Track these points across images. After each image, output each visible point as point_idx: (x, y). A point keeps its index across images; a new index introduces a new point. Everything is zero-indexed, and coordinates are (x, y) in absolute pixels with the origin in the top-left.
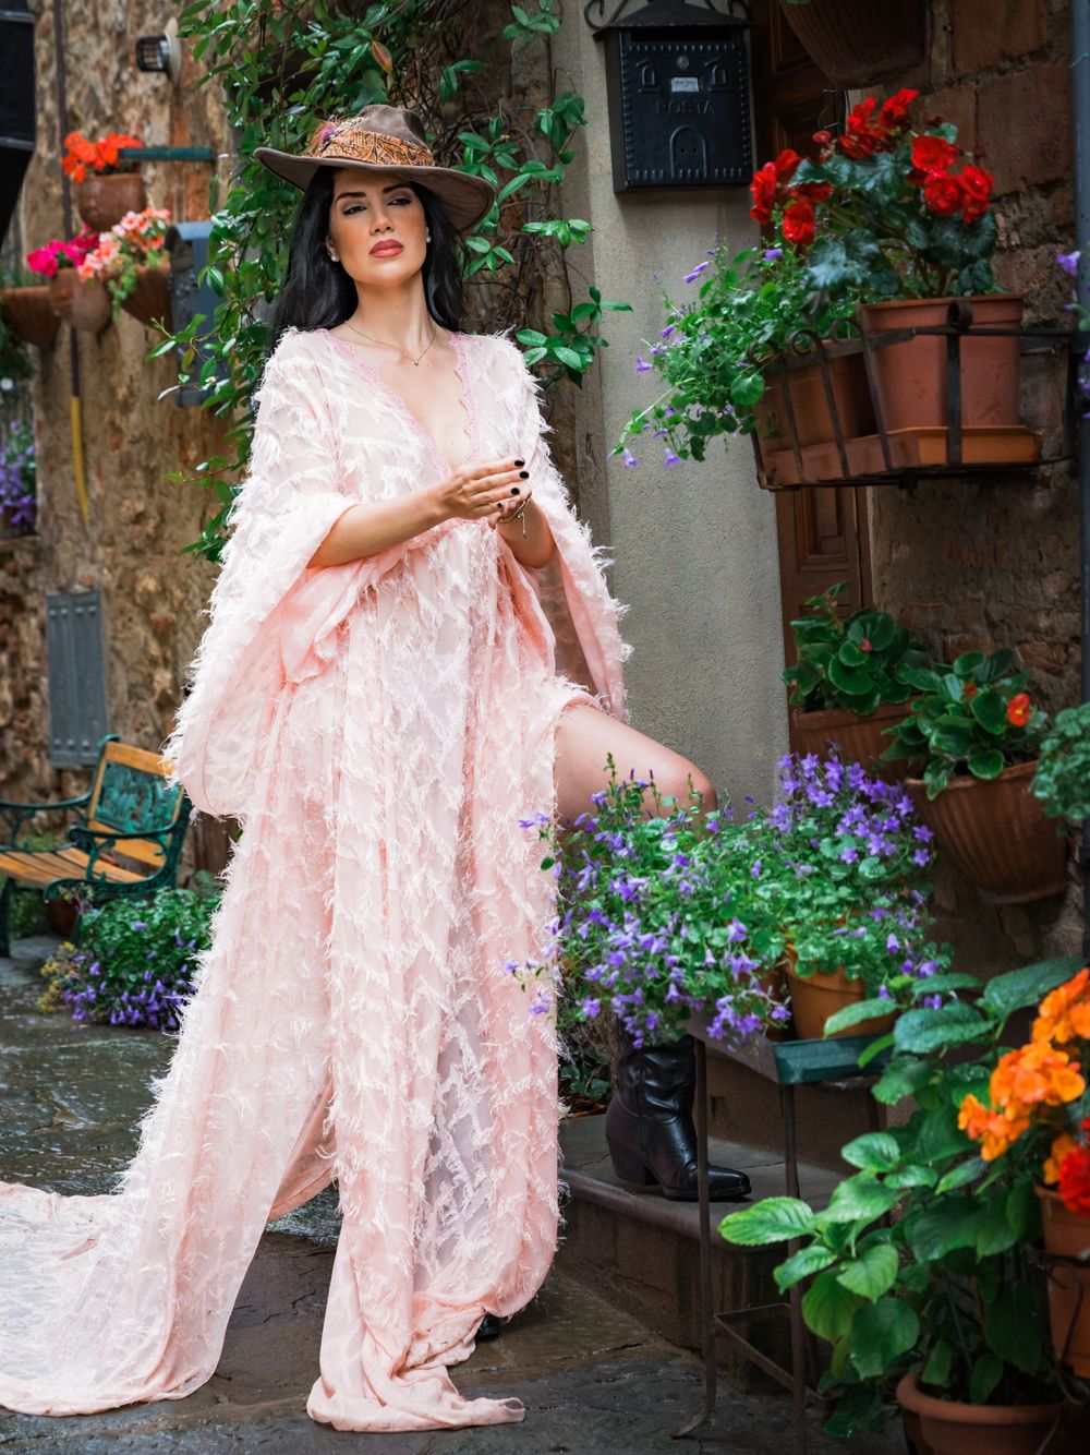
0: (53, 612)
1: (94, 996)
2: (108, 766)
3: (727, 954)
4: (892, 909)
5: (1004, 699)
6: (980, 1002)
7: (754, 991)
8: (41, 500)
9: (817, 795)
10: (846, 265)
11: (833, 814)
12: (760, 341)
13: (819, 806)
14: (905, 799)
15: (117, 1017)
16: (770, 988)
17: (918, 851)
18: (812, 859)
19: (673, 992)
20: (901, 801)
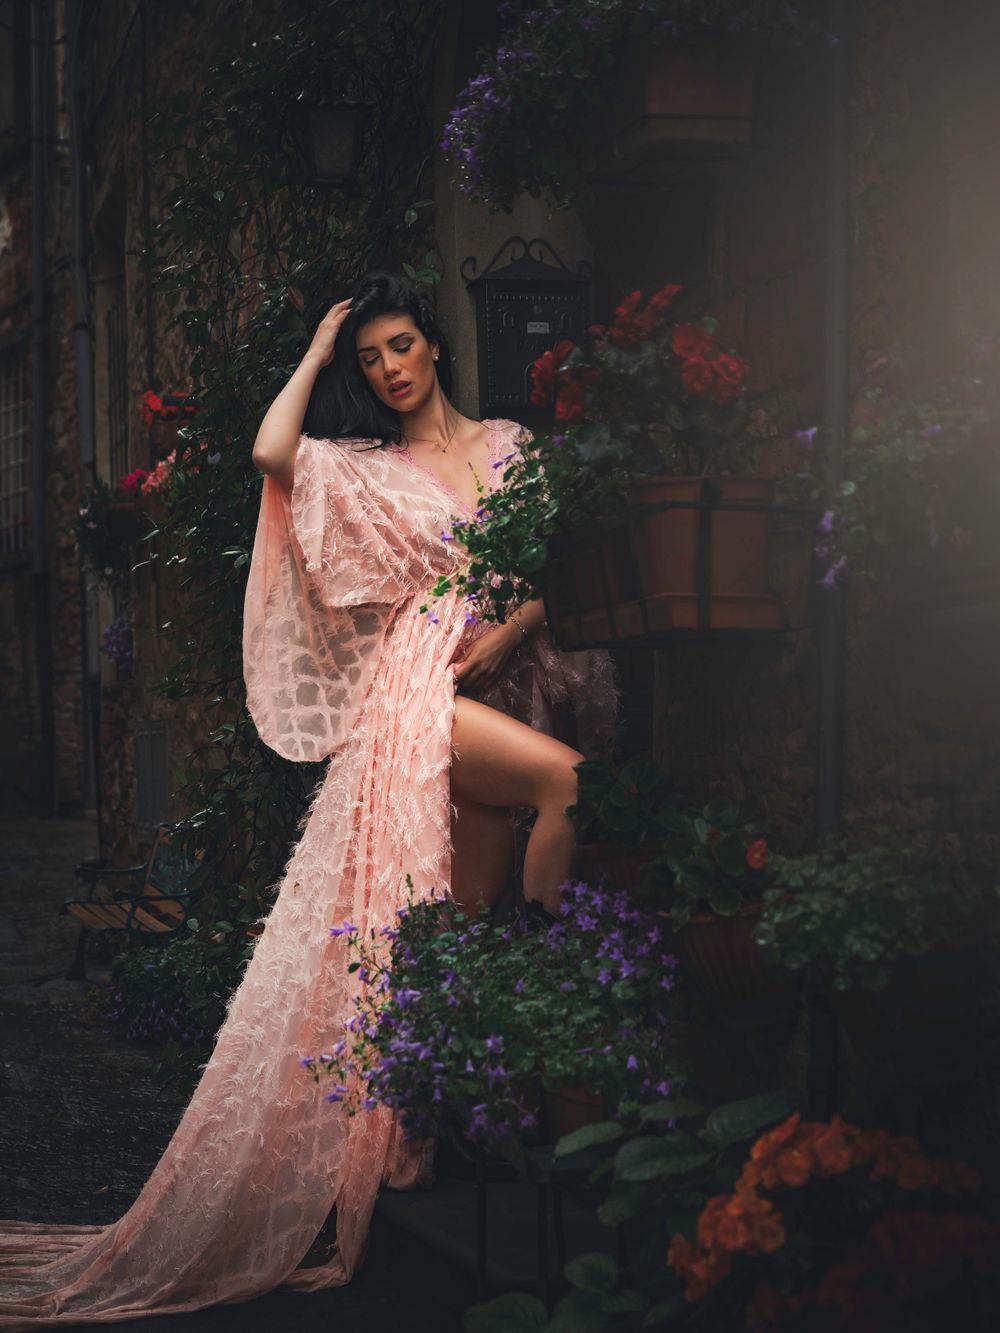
0: (141, 733)
1: (117, 1017)
2: (159, 845)
3: (484, 1065)
4: (637, 1029)
5: (744, 844)
6: (701, 1132)
7: (507, 1100)
8: (135, 653)
9: (583, 920)
10: (609, 444)
11: (597, 937)
12: (547, 517)
13: (584, 929)
14: (656, 929)
15: (131, 1035)
16: (522, 1098)
17: (664, 977)
18: (576, 976)
19: (438, 1096)
20: (652, 931)
